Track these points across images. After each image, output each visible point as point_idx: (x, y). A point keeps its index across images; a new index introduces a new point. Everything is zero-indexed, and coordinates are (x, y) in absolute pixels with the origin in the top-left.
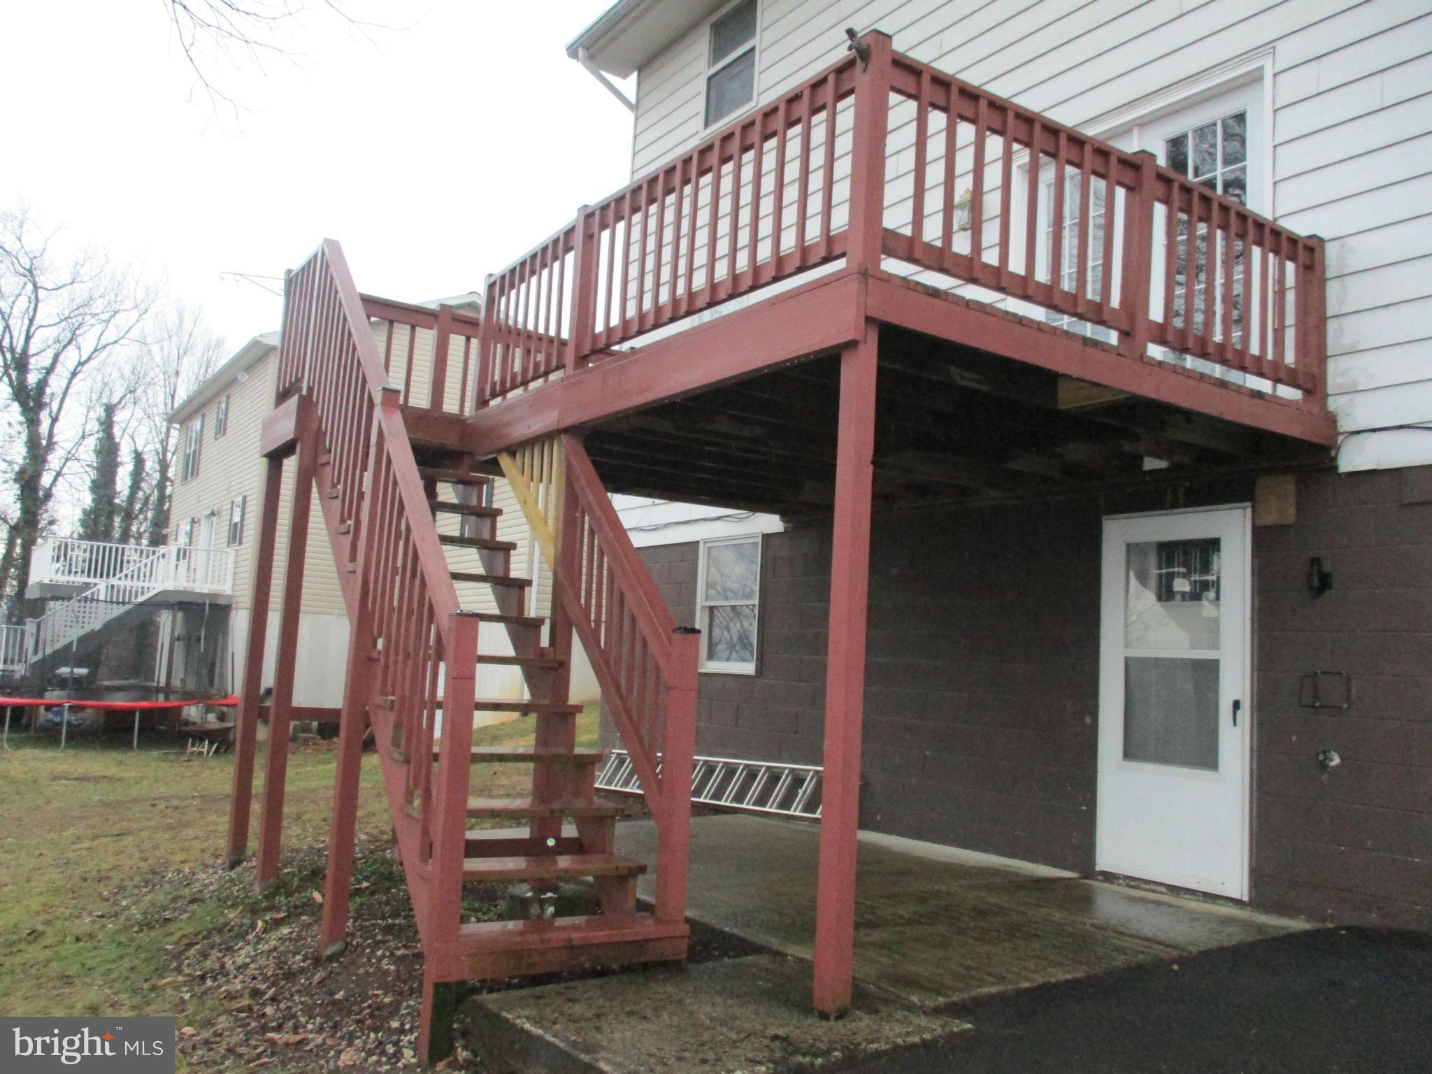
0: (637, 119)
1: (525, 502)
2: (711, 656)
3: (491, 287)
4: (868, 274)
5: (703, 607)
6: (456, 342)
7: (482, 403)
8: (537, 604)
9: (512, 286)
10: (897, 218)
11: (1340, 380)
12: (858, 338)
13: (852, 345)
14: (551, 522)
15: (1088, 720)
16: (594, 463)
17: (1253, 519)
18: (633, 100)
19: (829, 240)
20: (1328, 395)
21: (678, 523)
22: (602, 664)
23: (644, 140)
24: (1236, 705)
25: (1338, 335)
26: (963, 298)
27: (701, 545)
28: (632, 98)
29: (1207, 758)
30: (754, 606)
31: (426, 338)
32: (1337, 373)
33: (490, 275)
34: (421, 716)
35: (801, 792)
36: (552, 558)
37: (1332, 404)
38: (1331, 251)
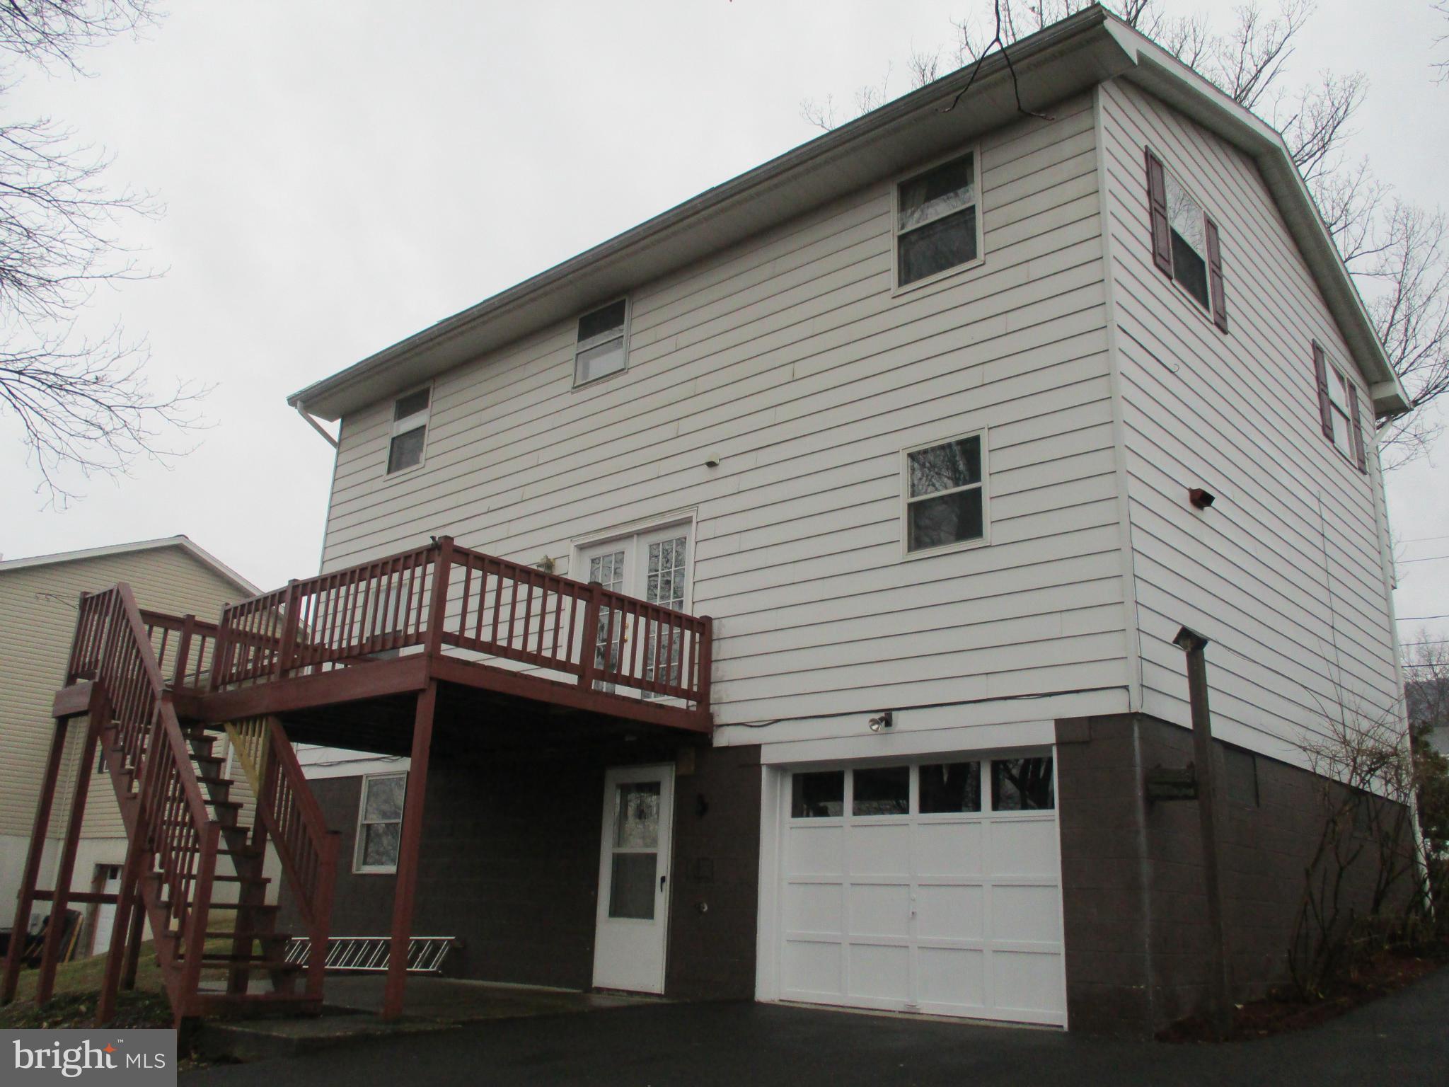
0: (338, 454)
1: (241, 755)
2: (365, 863)
3: (226, 612)
4: (433, 655)
5: (363, 825)
6: (196, 639)
7: (215, 687)
8: (246, 818)
9: (242, 614)
10: (451, 625)
11: (716, 696)
12: (426, 687)
13: (423, 691)
14: (258, 766)
15: (593, 893)
16: (285, 727)
17: (676, 771)
18: (336, 439)
19: (418, 634)
20: (710, 704)
21: (348, 762)
22: (286, 856)
23: (342, 471)
24: (663, 879)
25: (718, 671)
26: (484, 665)
27: (364, 778)
28: (336, 438)
29: (648, 913)
30: (397, 824)
31: (175, 636)
32: (716, 692)
33: (227, 604)
34: (181, 883)
35: (421, 955)
36: (257, 790)
37: (713, 709)
38: (715, 623)
